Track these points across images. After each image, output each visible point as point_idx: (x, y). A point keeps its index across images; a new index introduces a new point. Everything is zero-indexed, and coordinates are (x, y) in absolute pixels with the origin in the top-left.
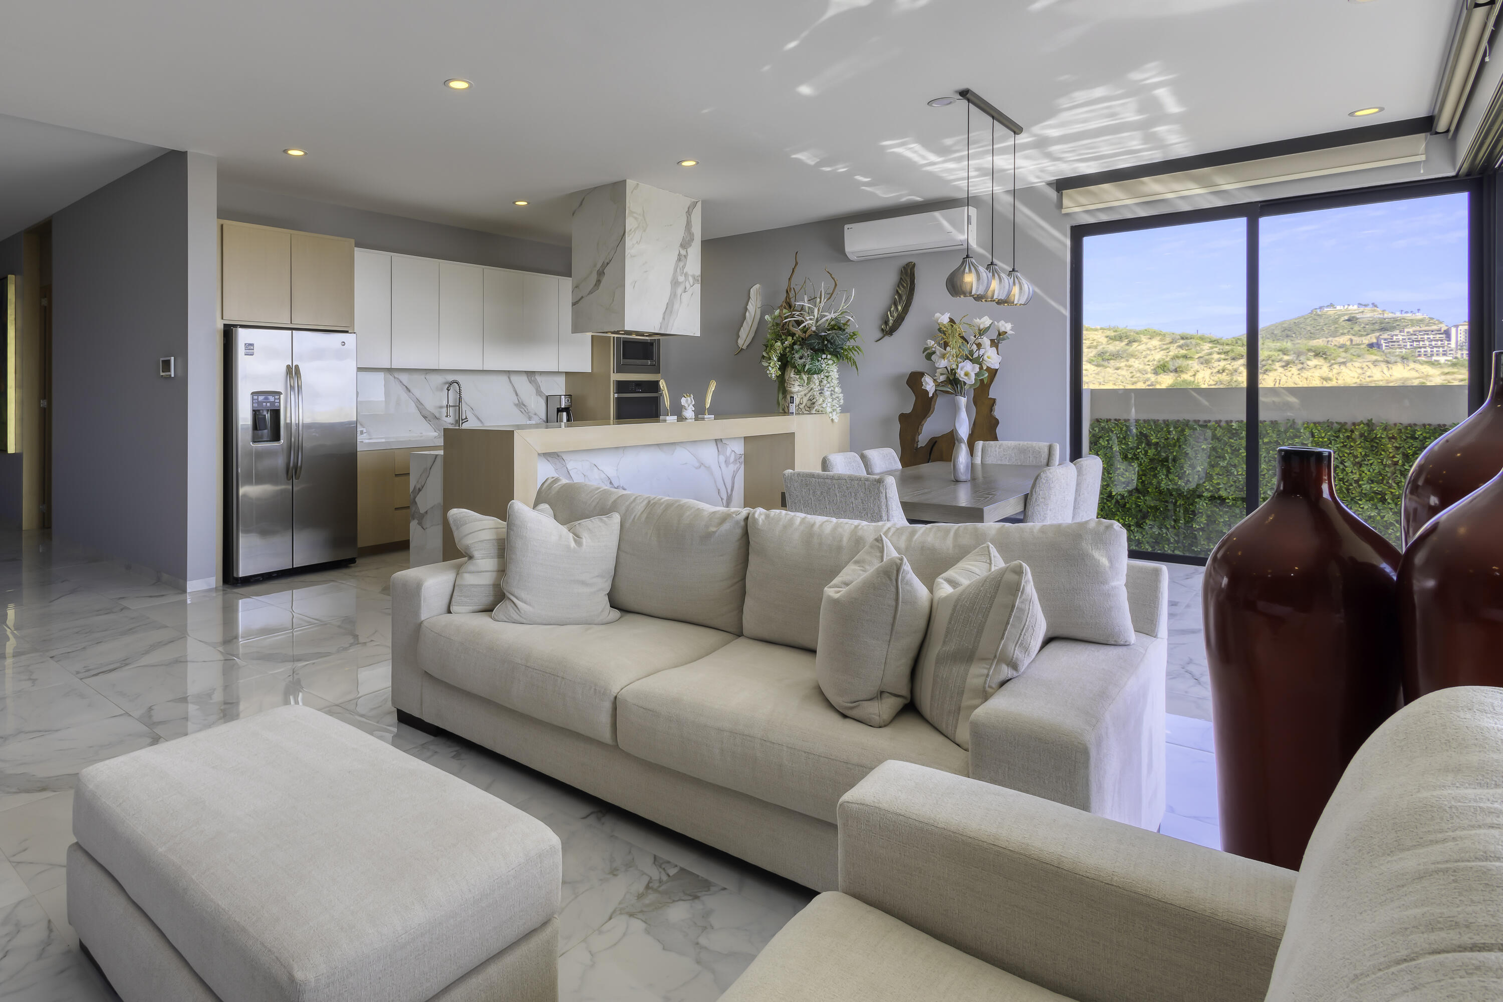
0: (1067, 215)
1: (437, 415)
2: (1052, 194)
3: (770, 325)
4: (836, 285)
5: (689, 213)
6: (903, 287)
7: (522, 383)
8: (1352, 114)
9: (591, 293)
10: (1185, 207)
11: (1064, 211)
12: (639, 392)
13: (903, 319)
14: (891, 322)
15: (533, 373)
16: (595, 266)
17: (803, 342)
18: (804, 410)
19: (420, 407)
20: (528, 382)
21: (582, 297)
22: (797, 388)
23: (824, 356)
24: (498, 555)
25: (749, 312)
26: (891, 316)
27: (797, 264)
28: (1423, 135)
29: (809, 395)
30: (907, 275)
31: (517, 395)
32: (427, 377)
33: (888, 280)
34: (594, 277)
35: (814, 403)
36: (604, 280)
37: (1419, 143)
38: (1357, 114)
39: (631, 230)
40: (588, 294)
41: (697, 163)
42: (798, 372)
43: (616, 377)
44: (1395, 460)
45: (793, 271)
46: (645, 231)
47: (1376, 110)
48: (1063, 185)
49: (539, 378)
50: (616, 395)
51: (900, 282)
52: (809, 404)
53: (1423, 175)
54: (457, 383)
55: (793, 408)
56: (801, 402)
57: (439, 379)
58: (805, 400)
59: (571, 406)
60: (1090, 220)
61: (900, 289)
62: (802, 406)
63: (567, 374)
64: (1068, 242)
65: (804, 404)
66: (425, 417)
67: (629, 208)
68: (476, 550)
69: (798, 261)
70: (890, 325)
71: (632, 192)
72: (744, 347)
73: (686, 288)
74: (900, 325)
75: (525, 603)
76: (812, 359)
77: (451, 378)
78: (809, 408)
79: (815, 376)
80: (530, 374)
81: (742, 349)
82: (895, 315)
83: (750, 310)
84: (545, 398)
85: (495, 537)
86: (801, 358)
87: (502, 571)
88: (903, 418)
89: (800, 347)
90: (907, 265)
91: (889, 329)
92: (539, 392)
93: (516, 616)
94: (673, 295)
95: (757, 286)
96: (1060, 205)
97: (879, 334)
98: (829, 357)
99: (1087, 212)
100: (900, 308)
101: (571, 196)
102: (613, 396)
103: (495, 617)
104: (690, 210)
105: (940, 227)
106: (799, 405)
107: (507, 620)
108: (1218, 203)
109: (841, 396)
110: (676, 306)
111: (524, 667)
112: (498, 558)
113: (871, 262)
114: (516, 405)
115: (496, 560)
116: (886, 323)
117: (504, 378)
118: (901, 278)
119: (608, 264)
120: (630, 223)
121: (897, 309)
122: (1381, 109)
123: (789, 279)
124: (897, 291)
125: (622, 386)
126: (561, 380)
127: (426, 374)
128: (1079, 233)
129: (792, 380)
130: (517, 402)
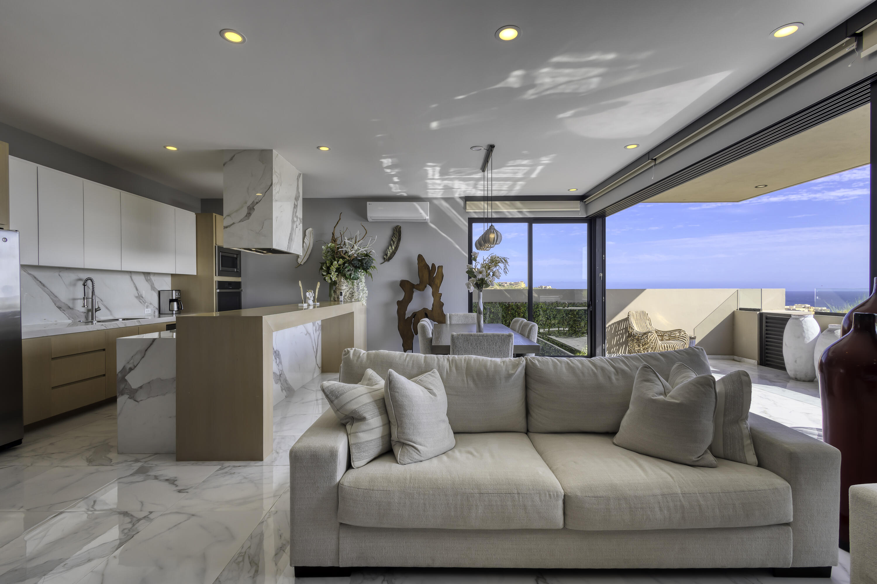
0: (468, 212)
1: (71, 306)
2: (462, 203)
3: (324, 252)
4: (366, 233)
5: (298, 179)
6: (395, 237)
7: (140, 281)
8: (569, 190)
9: (241, 221)
10: (510, 216)
11: (467, 211)
12: (230, 289)
13: (395, 253)
14: (389, 255)
15: (149, 274)
16: (246, 203)
17: (350, 262)
18: (347, 299)
19: (55, 299)
20: (145, 280)
21: (234, 223)
22: (345, 287)
23: (360, 271)
24: (380, 413)
25: (305, 243)
26: (389, 251)
27: (340, 219)
28: (579, 201)
29: (350, 291)
30: (397, 232)
31: (137, 290)
32: (61, 274)
33: (387, 233)
34: (245, 211)
35: (353, 296)
36: (254, 214)
37: (578, 203)
38: (570, 190)
39: (275, 183)
40: (240, 222)
41: (330, 149)
42: (346, 278)
43: (217, 279)
44: (564, 315)
45: (338, 223)
46: (281, 185)
47: (576, 190)
48: (468, 199)
49: (153, 278)
50: (218, 291)
51: (393, 235)
52: (350, 296)
53: (580, 215)
54: (92, 281)
55: (342, 298)
56: (346, 295)
57: (73, 276)
58: (348, 294)
59: (180, 298)
60: (476, 216)
61: (394, 238)
62: (346, 297)
63: (173, 275)
64: (467, 224)
65: (347, 296)
66: (59, 308)
67: (274, 168)
68: (365, 412)
69: (341, 218)
70: (389, 256)
71: (275, 159)
72: (302, 263)
73: (297, 225)
74: (393, 256)
75: (421, 445)
76: (354, 272)
77: (84, 276)
78: (351, 298)
79: (355, 281)
80: (147, 274)
81: (300, 264)
82: (391, 251)
83: (306, 242)
84: (157, 292)
85: (372, 400)
86: (348, 271)
87: (388, 424)
88: (399, 303)
89: (348, 265)
90: (397, 226)
91: (387, 258)
92: (153, 288)
93: (417, 457)
94: (292, 229)
95: (310, 229)
96: (465, 208)
97: (382, 261)
98: (362, 271)
99: (475, 212)
100: (393, 248)
101: (222, 152)
102: (216, 291)
103: (402, 462)
104: (298, 178)
105: (417, 210)
106: (344, 297)
107: (411, 462)
108: (520, 216)
109: (367, 292)
110: (293, 236)
111: (478, 495)
112: (381, 415)
113: (380, 223)
114: (136, 297)
115: (380, 417)
116: (386, 255)
117: (127, 277)
118: (394, 233)
119: (257, 203)
120: (275, 179)
121: (392, 248)
122: (577, 190)
123: (335, 227)
124: (392, 239)
125: (221, 285)
126: (169, 279)
127: (60, 271)
128: (472, 221)
129: (342, 283)
130: (137, 295)
